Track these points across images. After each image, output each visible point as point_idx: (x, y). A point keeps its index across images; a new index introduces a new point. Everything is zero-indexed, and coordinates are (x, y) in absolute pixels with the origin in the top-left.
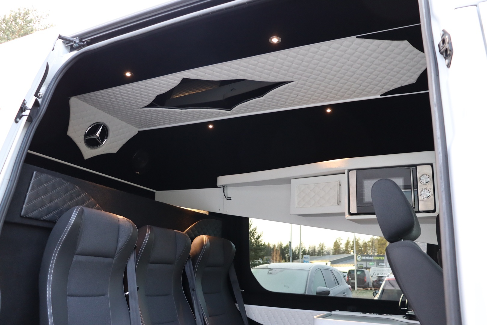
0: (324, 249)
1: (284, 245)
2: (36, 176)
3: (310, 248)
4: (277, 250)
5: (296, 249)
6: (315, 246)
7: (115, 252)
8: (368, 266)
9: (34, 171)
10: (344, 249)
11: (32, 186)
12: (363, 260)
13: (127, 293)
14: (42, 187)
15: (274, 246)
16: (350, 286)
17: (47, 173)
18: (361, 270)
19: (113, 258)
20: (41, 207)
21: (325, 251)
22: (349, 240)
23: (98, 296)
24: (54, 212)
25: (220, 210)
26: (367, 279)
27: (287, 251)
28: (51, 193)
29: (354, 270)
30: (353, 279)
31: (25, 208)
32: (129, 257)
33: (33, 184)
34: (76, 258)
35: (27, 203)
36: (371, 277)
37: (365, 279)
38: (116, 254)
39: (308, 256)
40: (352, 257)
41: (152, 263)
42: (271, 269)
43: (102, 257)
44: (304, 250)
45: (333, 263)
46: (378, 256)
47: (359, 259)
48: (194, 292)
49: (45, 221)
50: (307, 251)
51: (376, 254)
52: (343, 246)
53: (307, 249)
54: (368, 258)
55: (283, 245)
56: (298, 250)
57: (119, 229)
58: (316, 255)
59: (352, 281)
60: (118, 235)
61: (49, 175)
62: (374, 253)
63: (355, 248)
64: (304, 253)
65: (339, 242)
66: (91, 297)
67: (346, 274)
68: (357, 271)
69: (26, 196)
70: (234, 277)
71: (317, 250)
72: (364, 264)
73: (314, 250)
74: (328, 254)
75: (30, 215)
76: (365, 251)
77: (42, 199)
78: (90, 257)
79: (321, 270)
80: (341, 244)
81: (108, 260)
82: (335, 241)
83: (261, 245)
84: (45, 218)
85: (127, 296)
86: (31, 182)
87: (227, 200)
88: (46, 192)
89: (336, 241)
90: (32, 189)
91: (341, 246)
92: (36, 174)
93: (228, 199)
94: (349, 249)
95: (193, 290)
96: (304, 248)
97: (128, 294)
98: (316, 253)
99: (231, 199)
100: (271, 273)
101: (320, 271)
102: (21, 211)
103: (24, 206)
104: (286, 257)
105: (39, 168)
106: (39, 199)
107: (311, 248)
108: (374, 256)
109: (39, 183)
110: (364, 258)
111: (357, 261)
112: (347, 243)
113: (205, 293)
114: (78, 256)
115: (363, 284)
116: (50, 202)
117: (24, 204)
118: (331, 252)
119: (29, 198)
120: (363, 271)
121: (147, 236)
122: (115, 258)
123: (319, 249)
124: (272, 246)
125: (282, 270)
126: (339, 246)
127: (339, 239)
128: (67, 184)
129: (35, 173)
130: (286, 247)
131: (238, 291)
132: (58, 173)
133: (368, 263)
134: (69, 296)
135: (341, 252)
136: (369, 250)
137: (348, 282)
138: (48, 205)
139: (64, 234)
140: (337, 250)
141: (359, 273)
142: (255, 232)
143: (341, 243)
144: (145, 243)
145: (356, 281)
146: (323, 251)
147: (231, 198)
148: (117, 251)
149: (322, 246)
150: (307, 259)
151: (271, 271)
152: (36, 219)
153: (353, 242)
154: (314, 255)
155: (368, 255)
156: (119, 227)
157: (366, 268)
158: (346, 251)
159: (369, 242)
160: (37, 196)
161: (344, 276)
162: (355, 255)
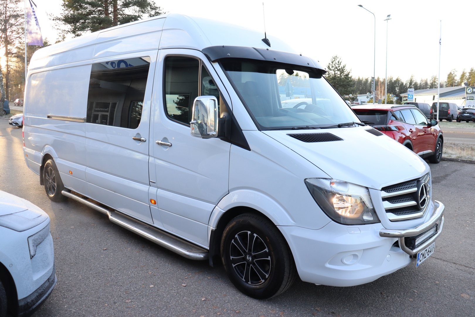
0: (437, 81)
3: (421, 81)
5: (407, 82)
6: (427, 79)
10: (459, 81)
12: (473, 93)
21: (438, 84)
22: (465, 72)
27: (397, 84)
29: (437, 104)
30: (436, 111)
36: (458, 109)
37: (449, 111)
40: (463, 89)
44: (416, 83)
45: (442, 95)
47: (469, 92)
50: (419, 83)
52: (457, 78)
53: (419, 82)
55: (393, 79)
56: (409, 84)
58: (428, 88)
59: (435, 113)
65: (454, 74)
71: (429, 83)
73: (426, 83)
82: (449, 73)
89: (451, 73)
91: (455, 78)
96: (415, 81)
98: (429, 86)
104: (396, 91)
107: (423, 81)
112: (463, 75)
118: (445, 84)
123: (432, 82)
126: (453, 78)
127: (454, 71)
130: (396, 80)
135: (455, 84)
140: (451, 82)
142: (344, 69)
143: (456, 75)
145: (438, 113)
146: (436, 84)
149: (435, 79)
150: (412, 93)
154: (426, 88)
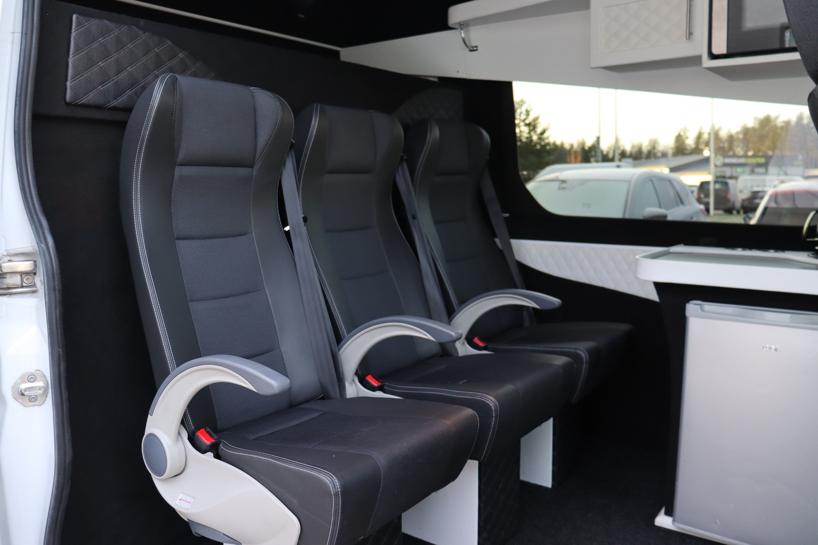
0: (658, 147)
1: (589, 143)
2: (79, 24)
3: (632, 145)
4: (576, 152)
5: (609, 149)
6: (641, 143)
7: (255, 156)
8: (734, 174)
9: (73, 14)
10: (693, 146)
11: (76, 44)
12: (725, 165)
13: (287, 228)
14: (95, 45)
15: (572, 146)
16: (702, 207)
17: (100, 17)
18: (722, 180)
19: (252, 166)
20: (102, 83)
21: (659, 151)
22: (702, 132)
23: (234, 236)
24: (129, 92)
25: (458, 72)
26: (731, 197)
27: (593, 152)
28: (115, 56)
29: (708, 183)
30: (707, 196)
31: (72, 88)
32: (282, 164)
33: (75, 39)
34: (179, 171)
35: (73, 77)
36: (740, 192)
37: (728, 196)
38: (256, 158)
39: (630, 160)
40: (707, 160)
41: (331, 172)
42: (564, 181)
43: (230, 166)
45: (673, 170)
46: (753, 156)
47: (718, 163)
48: (415, 220)
49: (114, 109)
51: (750, 153)
52: (690, 142)
53: (628, 149)
54: (734, 161)
55: (586, 144)
56: (611, 152)
57: (255, 112)
58: (643, 157)
59: (706, 199)
60: (256, 124)
61: (105, 21)
62: (746, 152)
63: (712, 144)
64: (623, 155)
65: (684, 134)
66: (221, 240)
67: (696, 190)
68: (716, 182)
69: (67, 64)
70: (489, 191)
71: (645, 149)
72: (728, 172)
73: (640, 150)
74: (664, 155)
75: (85, 100)
76: (731, 147)
77: (102, 68)
78: (206, 167)
79: (652, 179)
80: (687, 138)
81: (242, 171)
82: (677, 134)
83: (548, 144)
84: (114, 103)
85: (288, 234)
86: (72, 37)
87: (471, 51)
88: (106, 55)
89: (679, 134)
90: (78, 50)
91: (687, 142)
92: (77, 19)
93: (472, 49)
94: (702, 147)
95: (414, 217)
96: (622, 148)
97: (289, 231)
98: (644, 155)
99: (476, 50)
100: (564, 188)
101: (650, 182)
102: (65, 94)
103: (68, 84)
105: (82, 7)
106: (95, 69)
107: (635, 147)
108: (746, 156)
109: (88, 39)
110: (728, 160)
111: (716, 166)
112: (699, 136)
113: (437, 222)
114: (183, 167)
115: (724, 204)
116: (119, 72)
117: (66, 80)
118: (670, 152)
119: (74, 67)
120: (726, 184)
121: (315, 124)
122: (256, 167)
123: (649, 148)
124: (567, 146)
125: (584, 182)
126: (684, 141)
127: (684, 130)
128: (144, 36)
129: (74, 17)
130: (591, 146)
131: (498, 217)
132: (123, 16)
133: (734, 169)
134: (178, 239)
135: (688, 152)
136: (738, 146)
137: (699, 200)
138: (116, 79)
139: (146, 129)
140: (680, 149)
141: (718, 186)
144: (311, 137)
145: (711, 200)
146: (656, 151)
147: (476, 47)
148: (258, 154)
149: (655, 143)
151: (564, 185)
152: (98, 107)
153: (709, 134)
154: (641, 159)
155: (735, 156)
156: (255, 108)
157: (731, 178)
158: (697, 150)
159: (738, 133)
160: (89, 62)
161: (692, 192)
162: (713, 156)
